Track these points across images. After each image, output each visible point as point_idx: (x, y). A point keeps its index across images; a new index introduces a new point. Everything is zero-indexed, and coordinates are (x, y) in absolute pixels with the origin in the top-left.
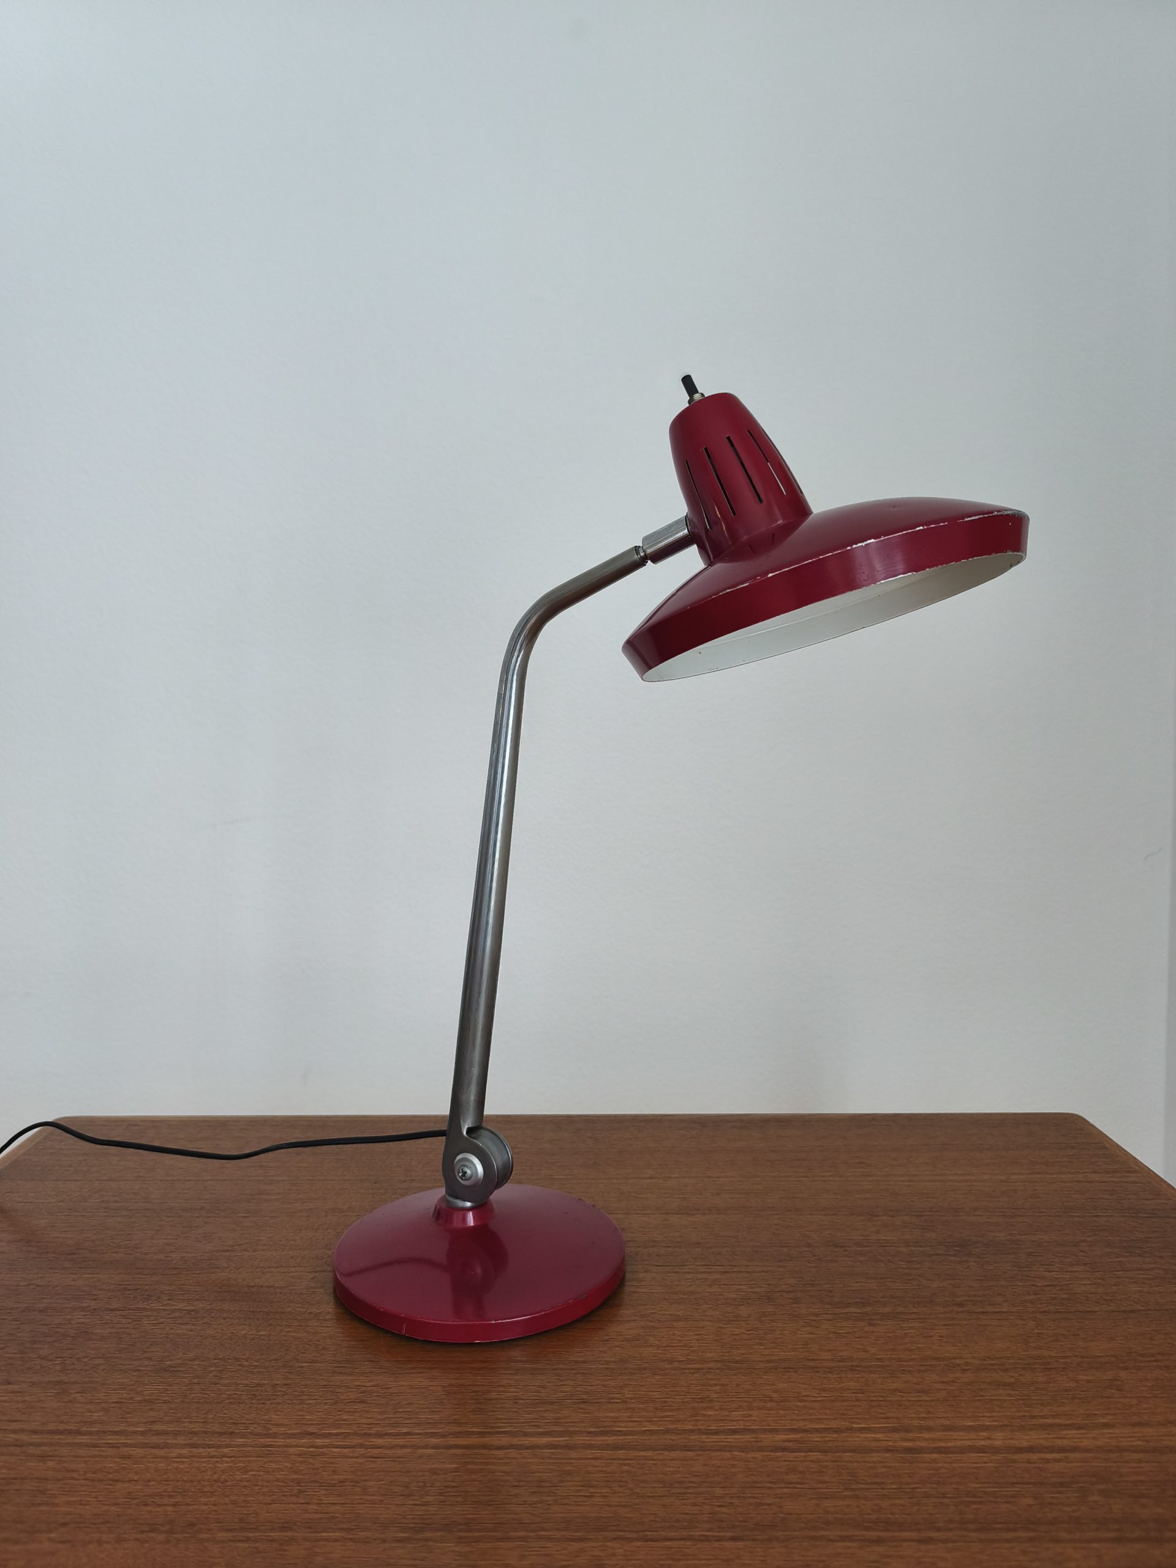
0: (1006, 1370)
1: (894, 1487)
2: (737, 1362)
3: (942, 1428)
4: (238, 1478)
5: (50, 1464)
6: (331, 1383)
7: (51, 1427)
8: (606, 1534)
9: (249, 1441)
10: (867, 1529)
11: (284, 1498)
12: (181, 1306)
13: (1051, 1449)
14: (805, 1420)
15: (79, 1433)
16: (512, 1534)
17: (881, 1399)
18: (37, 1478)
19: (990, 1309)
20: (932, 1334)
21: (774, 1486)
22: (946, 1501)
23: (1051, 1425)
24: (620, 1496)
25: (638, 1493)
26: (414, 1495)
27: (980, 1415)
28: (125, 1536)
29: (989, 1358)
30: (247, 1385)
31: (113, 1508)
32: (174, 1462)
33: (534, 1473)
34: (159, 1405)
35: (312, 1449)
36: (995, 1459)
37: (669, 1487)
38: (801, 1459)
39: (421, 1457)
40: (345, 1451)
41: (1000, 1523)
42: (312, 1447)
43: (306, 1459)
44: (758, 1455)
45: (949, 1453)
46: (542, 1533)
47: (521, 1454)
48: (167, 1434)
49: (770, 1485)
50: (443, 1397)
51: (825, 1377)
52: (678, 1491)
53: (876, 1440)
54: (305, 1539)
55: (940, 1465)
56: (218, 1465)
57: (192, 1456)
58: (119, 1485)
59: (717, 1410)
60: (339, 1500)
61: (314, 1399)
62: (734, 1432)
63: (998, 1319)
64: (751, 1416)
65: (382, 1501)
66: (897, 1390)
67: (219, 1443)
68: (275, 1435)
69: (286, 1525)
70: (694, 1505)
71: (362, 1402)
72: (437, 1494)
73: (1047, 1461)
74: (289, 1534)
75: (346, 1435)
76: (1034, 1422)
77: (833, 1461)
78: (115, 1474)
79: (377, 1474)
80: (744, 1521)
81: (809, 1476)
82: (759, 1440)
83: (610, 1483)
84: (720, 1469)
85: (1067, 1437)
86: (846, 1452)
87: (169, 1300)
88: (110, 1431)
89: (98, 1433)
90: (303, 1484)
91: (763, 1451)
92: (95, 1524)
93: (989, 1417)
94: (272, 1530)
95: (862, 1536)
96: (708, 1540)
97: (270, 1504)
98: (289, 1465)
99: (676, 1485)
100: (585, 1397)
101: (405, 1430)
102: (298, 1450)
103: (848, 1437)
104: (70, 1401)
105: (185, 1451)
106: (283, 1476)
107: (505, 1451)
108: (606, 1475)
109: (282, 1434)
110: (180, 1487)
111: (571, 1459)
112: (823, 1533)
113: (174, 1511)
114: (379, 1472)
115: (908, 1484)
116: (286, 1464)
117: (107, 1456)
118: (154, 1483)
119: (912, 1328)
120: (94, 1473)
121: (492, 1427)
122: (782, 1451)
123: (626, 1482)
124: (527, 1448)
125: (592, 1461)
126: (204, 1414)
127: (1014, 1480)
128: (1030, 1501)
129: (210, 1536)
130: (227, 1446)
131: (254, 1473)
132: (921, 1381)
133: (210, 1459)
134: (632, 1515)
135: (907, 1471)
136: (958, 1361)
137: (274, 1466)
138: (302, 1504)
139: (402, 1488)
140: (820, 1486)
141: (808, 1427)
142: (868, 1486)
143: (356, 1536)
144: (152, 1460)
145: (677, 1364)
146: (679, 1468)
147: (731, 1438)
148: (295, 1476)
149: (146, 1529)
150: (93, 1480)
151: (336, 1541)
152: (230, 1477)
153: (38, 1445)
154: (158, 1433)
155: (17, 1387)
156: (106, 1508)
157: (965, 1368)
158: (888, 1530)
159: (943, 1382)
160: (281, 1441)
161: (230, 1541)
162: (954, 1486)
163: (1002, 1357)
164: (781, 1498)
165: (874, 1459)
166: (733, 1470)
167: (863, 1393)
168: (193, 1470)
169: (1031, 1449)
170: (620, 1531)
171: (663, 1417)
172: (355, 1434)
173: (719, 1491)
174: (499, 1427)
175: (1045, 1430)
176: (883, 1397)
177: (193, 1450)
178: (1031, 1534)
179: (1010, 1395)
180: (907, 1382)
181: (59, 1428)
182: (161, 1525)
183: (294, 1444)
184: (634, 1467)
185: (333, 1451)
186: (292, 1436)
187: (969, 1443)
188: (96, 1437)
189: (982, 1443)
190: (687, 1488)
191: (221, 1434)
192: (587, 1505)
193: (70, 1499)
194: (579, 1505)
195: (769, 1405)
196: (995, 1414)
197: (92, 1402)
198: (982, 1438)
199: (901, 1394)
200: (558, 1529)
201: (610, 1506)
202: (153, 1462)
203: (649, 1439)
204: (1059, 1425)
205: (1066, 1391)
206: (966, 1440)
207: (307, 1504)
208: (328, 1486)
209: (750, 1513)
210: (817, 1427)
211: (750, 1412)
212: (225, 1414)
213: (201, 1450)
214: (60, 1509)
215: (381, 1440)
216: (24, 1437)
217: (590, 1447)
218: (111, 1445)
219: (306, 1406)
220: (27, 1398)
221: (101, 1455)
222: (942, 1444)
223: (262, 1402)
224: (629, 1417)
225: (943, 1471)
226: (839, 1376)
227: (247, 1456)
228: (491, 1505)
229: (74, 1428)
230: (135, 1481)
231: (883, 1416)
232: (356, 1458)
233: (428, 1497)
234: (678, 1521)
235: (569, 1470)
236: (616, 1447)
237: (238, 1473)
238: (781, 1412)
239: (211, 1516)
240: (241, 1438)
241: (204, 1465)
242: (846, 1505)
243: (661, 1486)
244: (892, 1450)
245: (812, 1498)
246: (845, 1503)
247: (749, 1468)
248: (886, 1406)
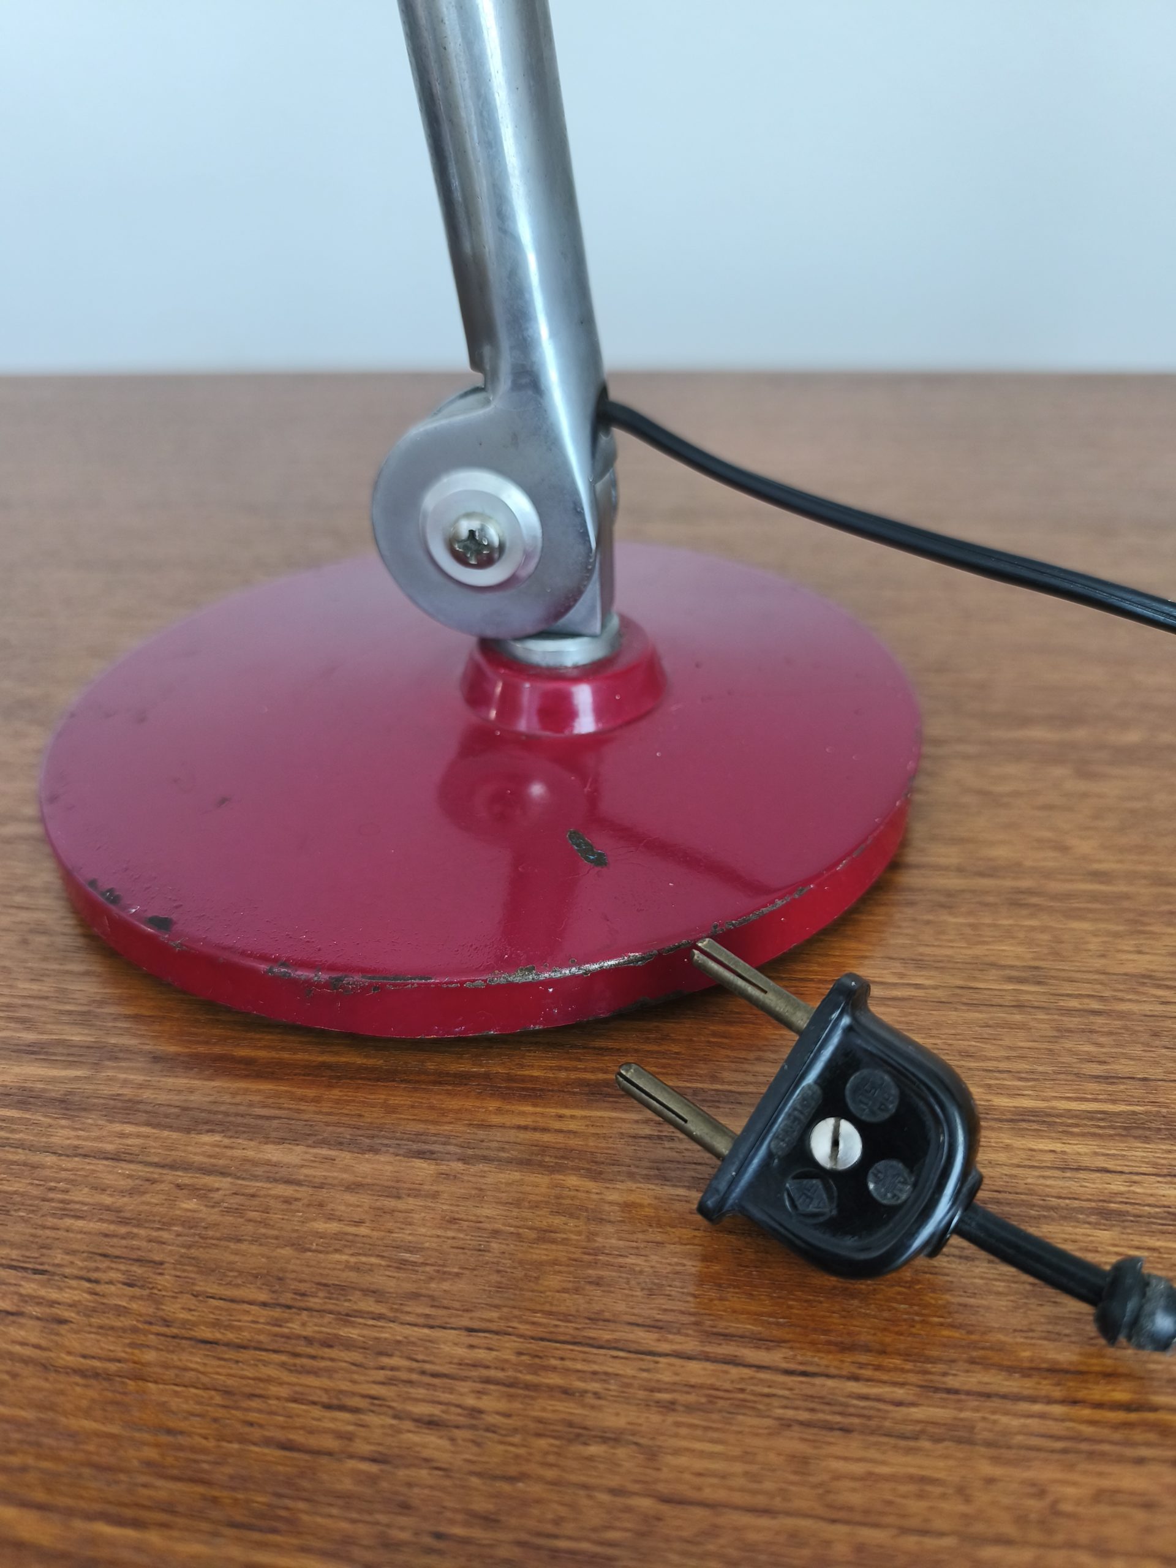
17: (1095, 1005)
51: (928, 922)
53: (1067, 1167)
66: (1147, 978)
80: (489, 1521)
125: (101, 1165)
164: (670, 1407)
167: (1039, 983)
176: (1102, 999)
199: (1160, 992)
209: (522, 1477)
226: (971, 920)
231: (1097, 1069)
242: (911, 1479)
243: (263, 1297)
244: (1120, 1213)
245: (787, 1424)
246: (911, 1464)
247: (597, 1252)
248: (1110, 1033)
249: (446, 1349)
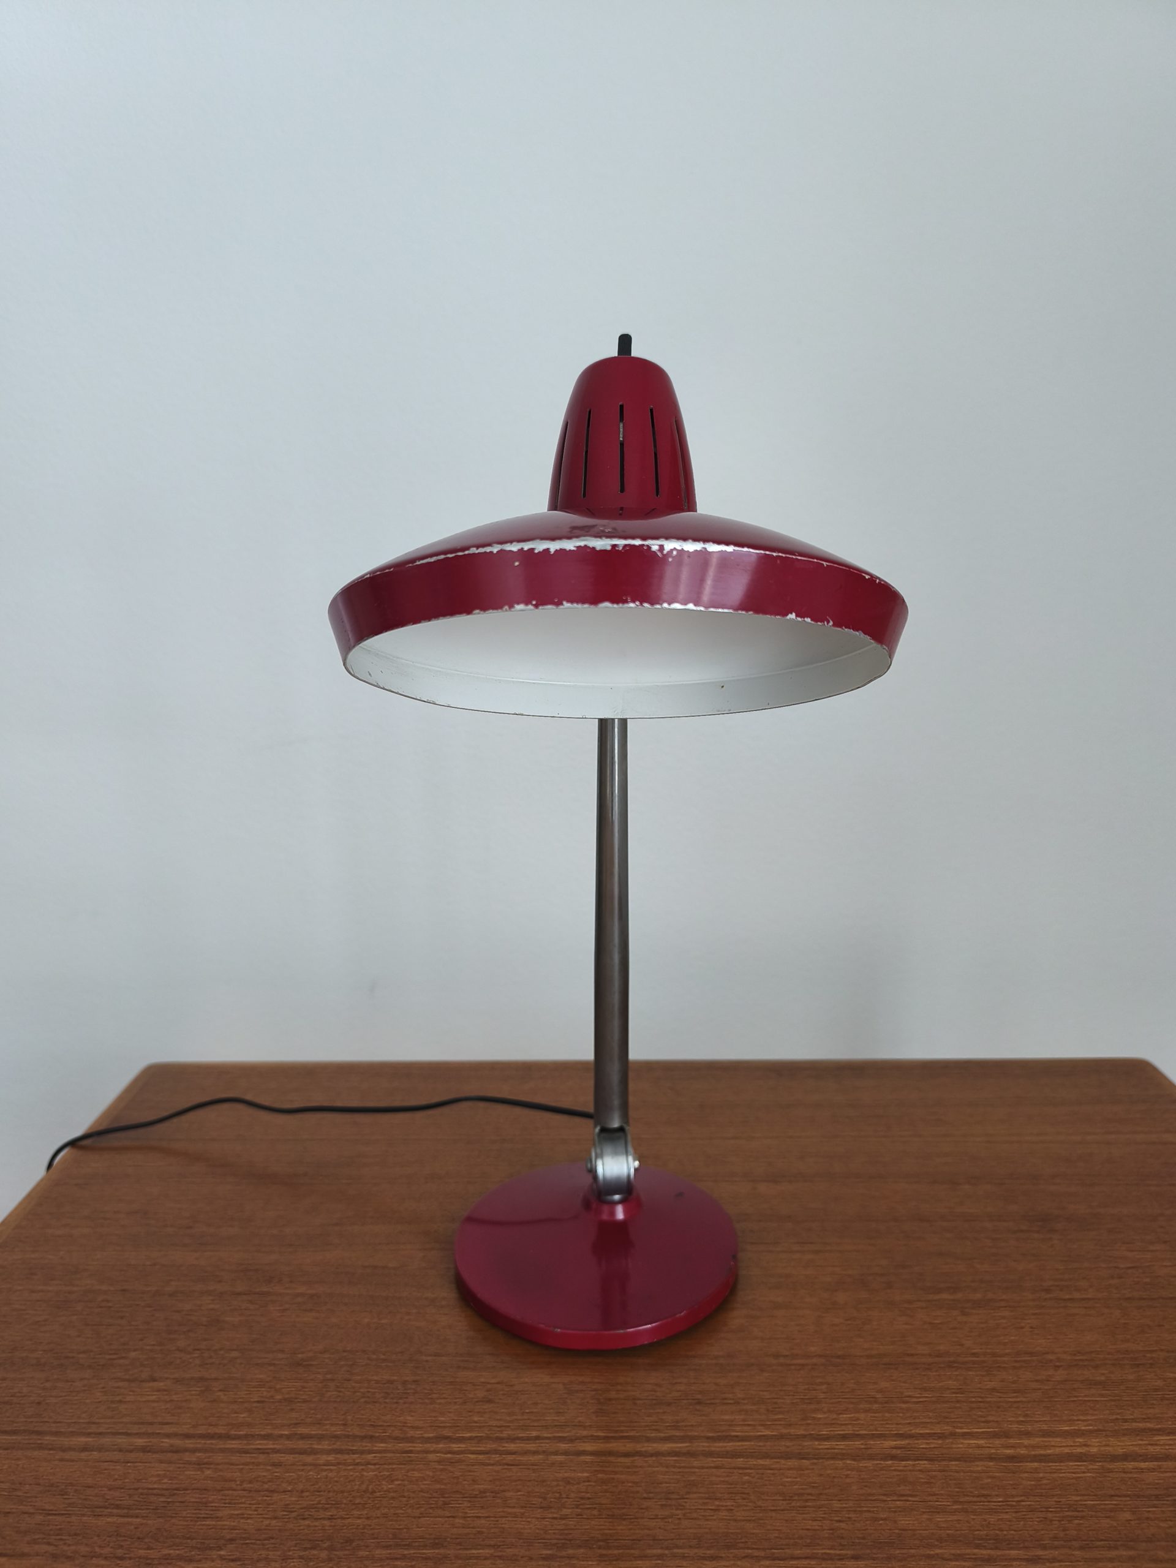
0: (1096, 1367)
1: (1000, 1500)
2: (839, 1357)
3: (1041, 1433)
4: (385, 1488)
5: (208, 1472)
6: (458, 1380)
7: (201, 1430)
8: (736, 1551)
9: (389, 1446)
10: (978, 1547)
11: (431, 1511)
12: (302, 1289)
13: (1145, 1458)
14: (909, 1423)
15: (228, 1437)
16: (649, 1552)
17: (980, 1400)
18: (198, 1489)
19: (1077, 1295)
20: (1023, 1325)
21: (889, 1499)
22: (1050, 1515)
23: (1144, 1430)
24: (744, 1510)
25: (761, 1507)
26: (551, 1508)
27: (1075, 1418)
28: (291, 1553)
29: (1079, 1353)
30: (377, 1382)
31: (274, 1522)
32: (323, 1470)
33: (661, 1483)
34: (299, 1404)
35: (449, 1456)
36: (1093, 1469)
37: (789, 1500)
38: (910, 1468)
39: (553, 1464)
40: (481, 1457)
41: (1102, 1540)
42: (450, 1452)
43: (446, 1467)
44: (870, 1464)
45: (1049, 1462)
46: (675, 1551)
47: (646, 1462)
48: (311, 1438)
49: (885, 1498)
50: (566, 1396)
51: (924, 1375)
52: (798, 1504)
53: (979, 1447)
54: (457, 1557)
55: (1041, 1475)
56: (365, 1473)
57: (339, 1464)
58: (276, 1497)
59: (825, 1413)
60: (483, 1514)
61: (444, 1398)
62: (844, 1437)
63: (1086, 1308)
64: (858, 1419)
65: (523, 1514)
66: (994, 1390)
67: (361, 1448)
68: (411, 1440)
69: (437, 1541)
70: (815, 1520)
71: (490, 1401)
72: (573, 1506)
73: (1142, 1471)
74: (442, 1551)
75: (479, 1440)
76: (1126, 1426)
77: (940, 1471)
78: (270, 1484)
79: (514, 1483)
80: (864, 1538)
81: (919, 1488)
82: (869, 1446)
83: (733, 1495)
84: (836, 1480)
85: (1158, 1443)
86: (952, 1461)
87: (291, 1282)
88: (258, 1435)
89: (246, 1436)
90: (446, 1496)
91: (874, 1459)
92: (259, 1540)
93: (1084, 1421)
94: (425, 1547)
95: (974, 1554)
96: (831, 1559)
97: (419, 1517)
98: (431, 1474)
99: (796, 1498)
100: (699, 1396)
101: (534, 1434)
102: (437, 1456)
103: (952, 1443)
104: (215, 1401)
105: (331, 1458)
106: (427, 1486)
107: (631, 1459)
108: (729, 1486)
109: (419, 1438)
110: (332, 1499)
111: (694, 1467)
112: (938, 1551)
113: (331, 1526)
114: (516, 1481)
115: (1013, 1496)
116: (428, 1473)
117: (259, 1464)
118: (307, 1494)
119: (1003, 1318)
120: (250, 1482)
121: (616, 1431)
122: (891, 1460)
123: (748, 1494)
124: (652, 1455)
125: (714, 1470)
126: (343, 1415)
127: (1113, 1493)
128: (1128, 1515)
129: (368, 1553)
130: (370, 1452)
131: (399, 1482)
132: (1015, 1379)
133: (356, 1467)
134: (758, 1531)
135: (1011, 1482)
136: (1050, 1357)
137: (416, 1474)
138: (448, 1517)
139: (540, 1500)
140: (930, 1498)
141: (913, 1431)
142: (975, 1499)
143: (504, 1554)
144: (302, 1468)
145: (782, 1360)
146: (796, 1478)
147: (842, 1445)
148: (438, 1486)
149: (309, 1546)
150: (250, 1491)
151: (486, 1558)
152: (377, 1487)
153: (194, 1451)
154: (303, 1437)
155: (162, 1384)
156: (267, 1522)
157: (1058, 1364)
158: (997, 1548)
159: (1037, 1381)
160: (419, 1446)
161: (387, 1558)
162: (1055, 1499)
163: (1092, 1352)
164: (895, 1512)
165: (979, 1469)
166: (848, 1480)
167: (962, 1394)
168: (341, 1479)
169: (1125, 1457)
170: (748, 1548)
171: (776, 1420)
172: (488, 1438)
173: (836, 1505)
174: (622, 1431)
175: (1138, 1435)
176: (982, 1397)
177: (339, 1456)
178: (1132, 1553)
179: (1102, 1395)
180: (1003, 1381)
181: (209, 1431)
182: (322, 1541)
183: (432, 1449)
184: (753, 1477)
185: (469, 1457)
186: (428, 1440)
187: (1067, 1450)
188: (246, 1442)
189: (1079, 1450)
190: (807, 1501)
191: (363, 1438)
192: (715, 1520)
193: (232, 1512)
194: (707, 1520)
195: (875, 1406)
196: (1089, 1418)
197: (236, 1402)
198: (1078, 1444)
199: (999, 1394)
200: (691, 1547)
201: (736, 1520)
202: (303, 1470)
203: (764, 1446)
204: (1151, 1430)
205: (1156, 1390)
206: (1064, 1446)
207: (453, 1517)
208: (471, 1497)
209: (867, 1529)
210: (921, 1432)
211: (856, 1415)
212: (363, 1415)
213: (346, 1457)
214: (225, 1523)
215: (513, 1445)
216: (178, 1442)
217: (711, 1454)
218: (261, 1451)
219: (437, 1406)
220: (174, 1397)
221: (253, 1463)
222: (1042, 1452)
223: (395, 1401)
224: (744, 1420)
225: (1045, 1482)
226: (938, 1374)
227: (390, 1464)
228: (625, 1519)
229: (223, 1432)
230: (289, 1491)
231: (983, 1419)
232: (493, 1465)
233: (565, 1510)
234: (801, 1538)
235: (694, 1480)
236: (735, 1455)
237: (384, 1483)
238: (887, 1415)
239: (366, 1531)
240: (382, 1443)
241: (351, 1473)
242: (956, 1520)
243: (781, 1498)
244: (995, 1458)
245: (924, 1512)
246: (955, 1518)
247: (862, 1479)
248: (985, 1408)
249: (835, 1505)
